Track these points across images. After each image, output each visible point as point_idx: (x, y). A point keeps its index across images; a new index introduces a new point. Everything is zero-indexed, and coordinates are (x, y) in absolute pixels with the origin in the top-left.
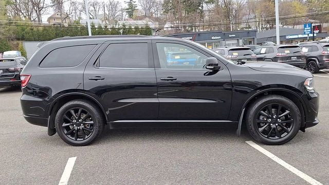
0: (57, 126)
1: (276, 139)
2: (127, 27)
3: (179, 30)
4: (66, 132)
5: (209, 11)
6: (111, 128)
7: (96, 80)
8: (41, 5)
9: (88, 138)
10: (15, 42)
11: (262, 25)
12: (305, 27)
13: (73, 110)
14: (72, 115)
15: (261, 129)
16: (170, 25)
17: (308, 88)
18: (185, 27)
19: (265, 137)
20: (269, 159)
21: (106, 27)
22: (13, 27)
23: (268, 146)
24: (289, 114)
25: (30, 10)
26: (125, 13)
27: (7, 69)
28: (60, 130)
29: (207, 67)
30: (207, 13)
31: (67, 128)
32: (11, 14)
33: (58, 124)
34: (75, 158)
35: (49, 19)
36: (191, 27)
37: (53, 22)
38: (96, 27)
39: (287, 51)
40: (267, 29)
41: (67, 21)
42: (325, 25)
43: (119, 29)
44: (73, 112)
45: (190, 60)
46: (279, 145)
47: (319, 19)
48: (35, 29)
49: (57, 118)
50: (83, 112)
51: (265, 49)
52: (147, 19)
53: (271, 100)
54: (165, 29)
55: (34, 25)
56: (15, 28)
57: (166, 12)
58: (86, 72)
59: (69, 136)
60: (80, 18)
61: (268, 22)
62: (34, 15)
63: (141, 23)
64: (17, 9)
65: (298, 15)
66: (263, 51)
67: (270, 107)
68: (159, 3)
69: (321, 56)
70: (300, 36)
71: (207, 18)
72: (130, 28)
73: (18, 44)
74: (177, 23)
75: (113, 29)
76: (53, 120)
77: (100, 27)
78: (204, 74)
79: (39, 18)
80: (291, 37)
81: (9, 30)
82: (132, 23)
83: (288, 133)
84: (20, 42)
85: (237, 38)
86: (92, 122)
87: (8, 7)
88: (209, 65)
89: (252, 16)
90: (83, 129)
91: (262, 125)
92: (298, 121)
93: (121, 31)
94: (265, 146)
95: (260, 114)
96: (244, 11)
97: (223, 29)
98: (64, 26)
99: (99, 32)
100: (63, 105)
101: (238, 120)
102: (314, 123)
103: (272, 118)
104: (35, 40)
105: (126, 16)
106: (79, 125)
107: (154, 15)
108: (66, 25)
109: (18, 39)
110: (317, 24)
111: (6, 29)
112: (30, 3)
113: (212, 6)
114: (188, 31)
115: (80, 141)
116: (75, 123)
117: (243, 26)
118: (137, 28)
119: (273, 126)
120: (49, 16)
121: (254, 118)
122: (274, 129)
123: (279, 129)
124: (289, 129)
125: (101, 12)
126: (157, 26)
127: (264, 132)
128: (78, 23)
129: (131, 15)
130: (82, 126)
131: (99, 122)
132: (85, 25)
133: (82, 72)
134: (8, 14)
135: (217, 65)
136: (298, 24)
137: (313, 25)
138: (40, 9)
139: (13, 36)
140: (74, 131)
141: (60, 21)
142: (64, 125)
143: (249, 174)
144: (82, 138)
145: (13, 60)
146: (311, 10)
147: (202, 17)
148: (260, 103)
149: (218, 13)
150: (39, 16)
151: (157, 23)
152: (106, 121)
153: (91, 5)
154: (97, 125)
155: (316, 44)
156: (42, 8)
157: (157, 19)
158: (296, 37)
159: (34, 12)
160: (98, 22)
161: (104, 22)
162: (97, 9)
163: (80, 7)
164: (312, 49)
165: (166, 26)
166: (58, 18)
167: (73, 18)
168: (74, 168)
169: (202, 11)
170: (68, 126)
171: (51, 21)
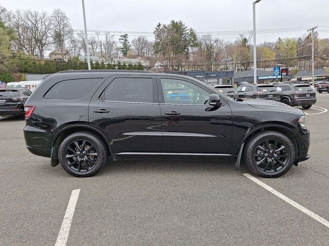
0: (60, 157)
1: (272, 172)
2: (121, 64)
3: (168, 68)
4: (69, 163)
5: (194, 53)
6: (115, 160)
7: (101, 113)
8: (44, 42)
9: (91, 169)
10: (18, 74)
11: (238, 67)
12: (275, 69)
13: (76, 141)
14: (76, 147)
15: (258, 163)
16: (160, 64)
17: (302, 125)
18: (172, 66)
19: (262, 171)
20: (269, 192)
21: (103, 63)
22: (17, 60)
23: (265, 179)
24: (284, 149)
25: (33, 46)
26: (119, 52)
27: (10, 99)
28: (64, 162)
29: (211, 103)
30: (192, 55)
31: (71, 159)
32: (15, 49)
33: (61, 155)
34: (79, 190)
35: (51, 55)
36: (178, 66)
37: (54, 57)
38: (94, 63)
39: (265, 90)
40: (242, 70)
41: (67, 57)
42: (290, 69)
43: (115, 65)
44: (76, 144)
45: (181, 95)
46: (274, 178)
47: (285, 63)
48: (37, 63)
49: (60, 149)
50: (87, 144)
51: (245, 87)
52: (140, 58)
53: (268, 136)
54: (155, 67)
55: (36, 59)
56: (18, 61)
57: (156, 52)
58: (91, 105)
59: (73, 167)
60: (79, 55)
61: (243, 65)
62: (37, 50)
63: (134, 62)
64: (21, 45)
65: (268, 59)
66: (244, 89)
67: (267, 142)
68: (150, 44)
69: (293, 95)
70: (270, 77)
71: (191, 59)
72: (125, 65)
73: (21, 76)
74: (165, 62)
75: (109, 65)
76: (57, 151)
77: (97, 64)
78: (206, 110)
79: (41, 53)
80: (263, 78)
81: (13, 63)
82: (126, 61)
83: (283, 166)
84: (23, 74)
85: (217, 77)
86: (96, 154)
87: (12, 42)
88: (212, 102)
89: (230, 59)
90: (86, 161)
91: (259, 159)
92: (293, 155)
93: (117, 67)
94: (262, 179)
95: (258, 149)
96: (222, 54)
97: (205, 69)
98: (64, 62)
99: (96, 67)
100: (67, 136)
101: (238, 153)
102: (306, 157)
103: (269, 152)
104: (37, 73)
105: (121, 54)
106: (83, 157)
107: (145, 54)
108: (66, 60)
109: (21, 72)
110: (283, 68)
111: (11, 62)
112: (33, 40)
113: (196, 49)
114: (175, 70)
115: (83, 172)
116: (79, 155)
117: (222, 67)
118: (130, 66)
119: (269, 160)
120: (50, 52)
121: (253, 152)
122: (270, 163)
123: (275, 162)
124: (284, 163)
125: (98, 50)
126: (148, 64)
127: (261, 166)
128: (77, 59)
129: (125, 54)
130: (86, 158)
131: (103, 154)
132: (83, 61)
133: (87, 105)
134: (12, 49)
135: (219, 101)
136: (268, 67)
137: (281, 68)
138: (43, 45)
139: (17, 68)
140: (78, 163)
141: (60, 57)
142: (68, 156)
143: (254, 208)
144: (85, 169)
145: (17, 91)
146: (278, 55)
147: (187, 58)
148: (258, 138)
149: (201, 55)
150: (41, 51)
151: (149, 62)
152: (110, 153)
153: (89, 44)
154: (101, 157)
155: (288, 84)
156: (45, 44)
157: (148, 59)
158: (267, 78)
159: (37, 47)
160: (95, 59)
161: (101, 59)
162: (95, 47)
163: (79, 45)
164: (285, 88)
165: (156, 64)
166: (59, 54)
167: (73, 54)
168: (78, 202)
169: (187, 53)
170: (72, 157)
171: (52, 56)
